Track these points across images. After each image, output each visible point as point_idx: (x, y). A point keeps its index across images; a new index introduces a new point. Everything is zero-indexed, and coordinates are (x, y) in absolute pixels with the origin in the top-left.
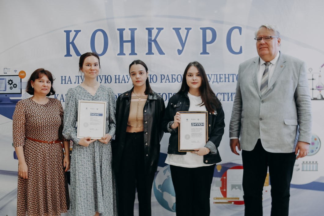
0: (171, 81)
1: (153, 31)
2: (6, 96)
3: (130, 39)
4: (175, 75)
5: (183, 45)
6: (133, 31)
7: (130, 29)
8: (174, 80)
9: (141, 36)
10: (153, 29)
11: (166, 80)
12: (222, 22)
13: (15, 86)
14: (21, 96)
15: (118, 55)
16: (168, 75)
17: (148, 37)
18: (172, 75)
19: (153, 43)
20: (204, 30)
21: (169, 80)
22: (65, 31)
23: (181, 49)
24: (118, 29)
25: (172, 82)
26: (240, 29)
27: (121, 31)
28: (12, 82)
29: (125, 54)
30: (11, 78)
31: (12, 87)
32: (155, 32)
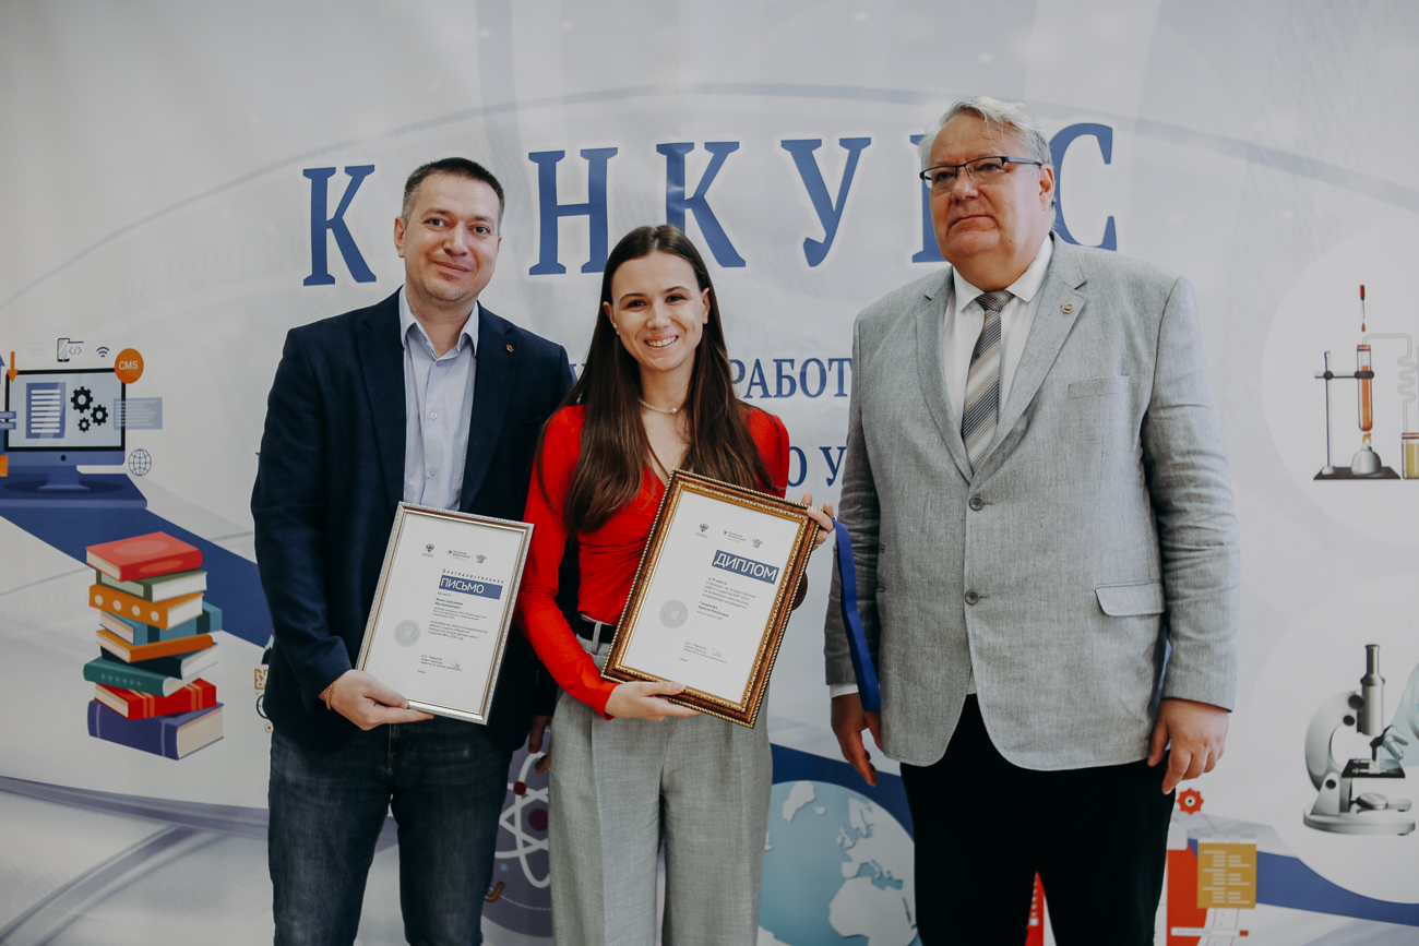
0: (772, 390)
1: (689, 157)
2: (63, 458)
3: (585, 200)
4: (792, 361)
5: (831, 219)
6: (598, 160)
7: (585, 153)
8: (786, 384)
9: (637, 184)
10: (690, 146)
11: (752, 384)
13: (99, 415)
14: (121, 461)
15: (534, 271)
16: (758, 364)
17: (667, 188)
18: (779, 363)
19: (689, 214)
21: (763, 383)
22: (307, 173)
23: (820, 237)
24: (533, 157)
25: (779, 393)
27: (547, 162)
28: (90, 400)
29: (562, 269)
30: (85, 381)
31: (87, 421)
32: (696, 164)
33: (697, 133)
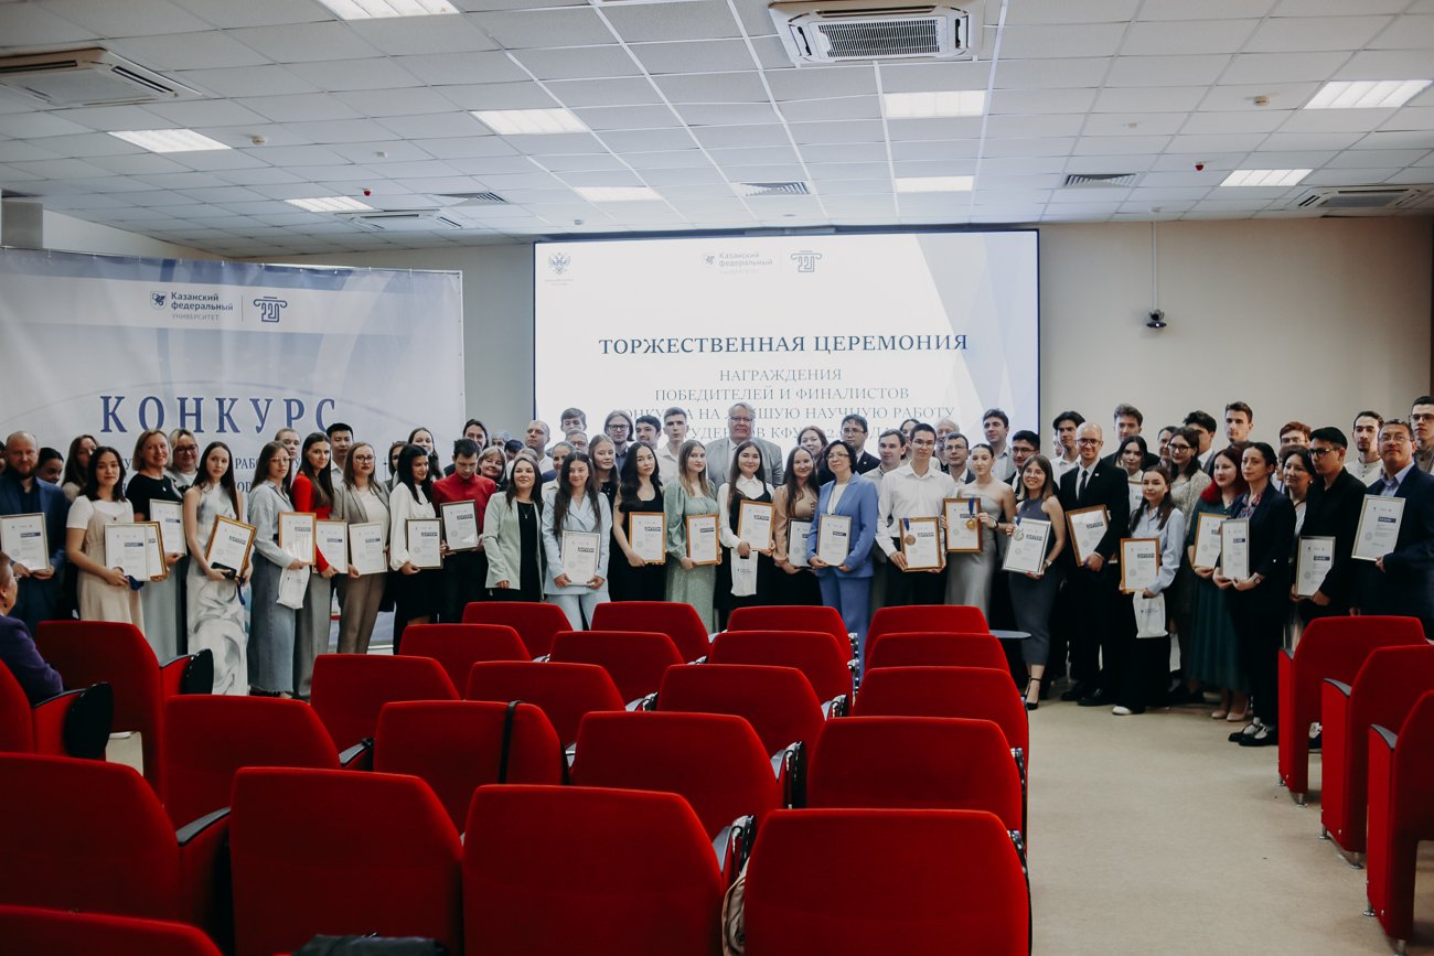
1: (225, 402)
3: (194, 412)
5: (263, 421)
6: (198, 401)
7: (194, 399)
9: (210, 409)
10: (225, 399)
11: (243, 465)
12: (310, 393)
16: (245, 459)
17: (219, 411)
19: (225, 417)
20: (289, 402)
21: (246, 465)
22: (101, 397)
23: (260, 425)
24: (178, 399)
26: (333, 402)
27: (183, 401)
32: (227, 404)
33: (227, 395)
